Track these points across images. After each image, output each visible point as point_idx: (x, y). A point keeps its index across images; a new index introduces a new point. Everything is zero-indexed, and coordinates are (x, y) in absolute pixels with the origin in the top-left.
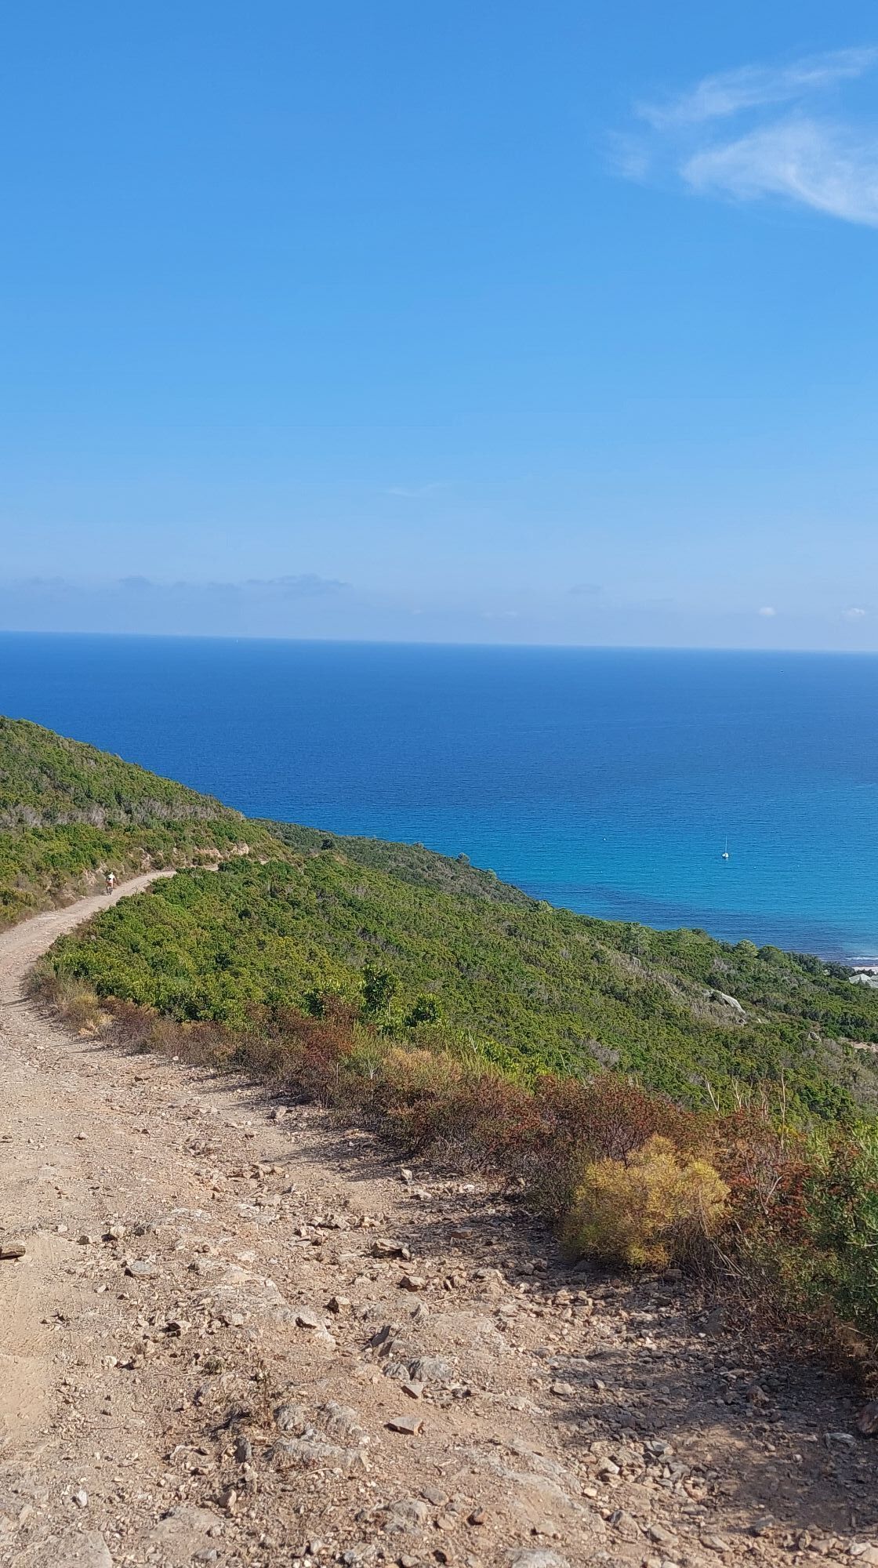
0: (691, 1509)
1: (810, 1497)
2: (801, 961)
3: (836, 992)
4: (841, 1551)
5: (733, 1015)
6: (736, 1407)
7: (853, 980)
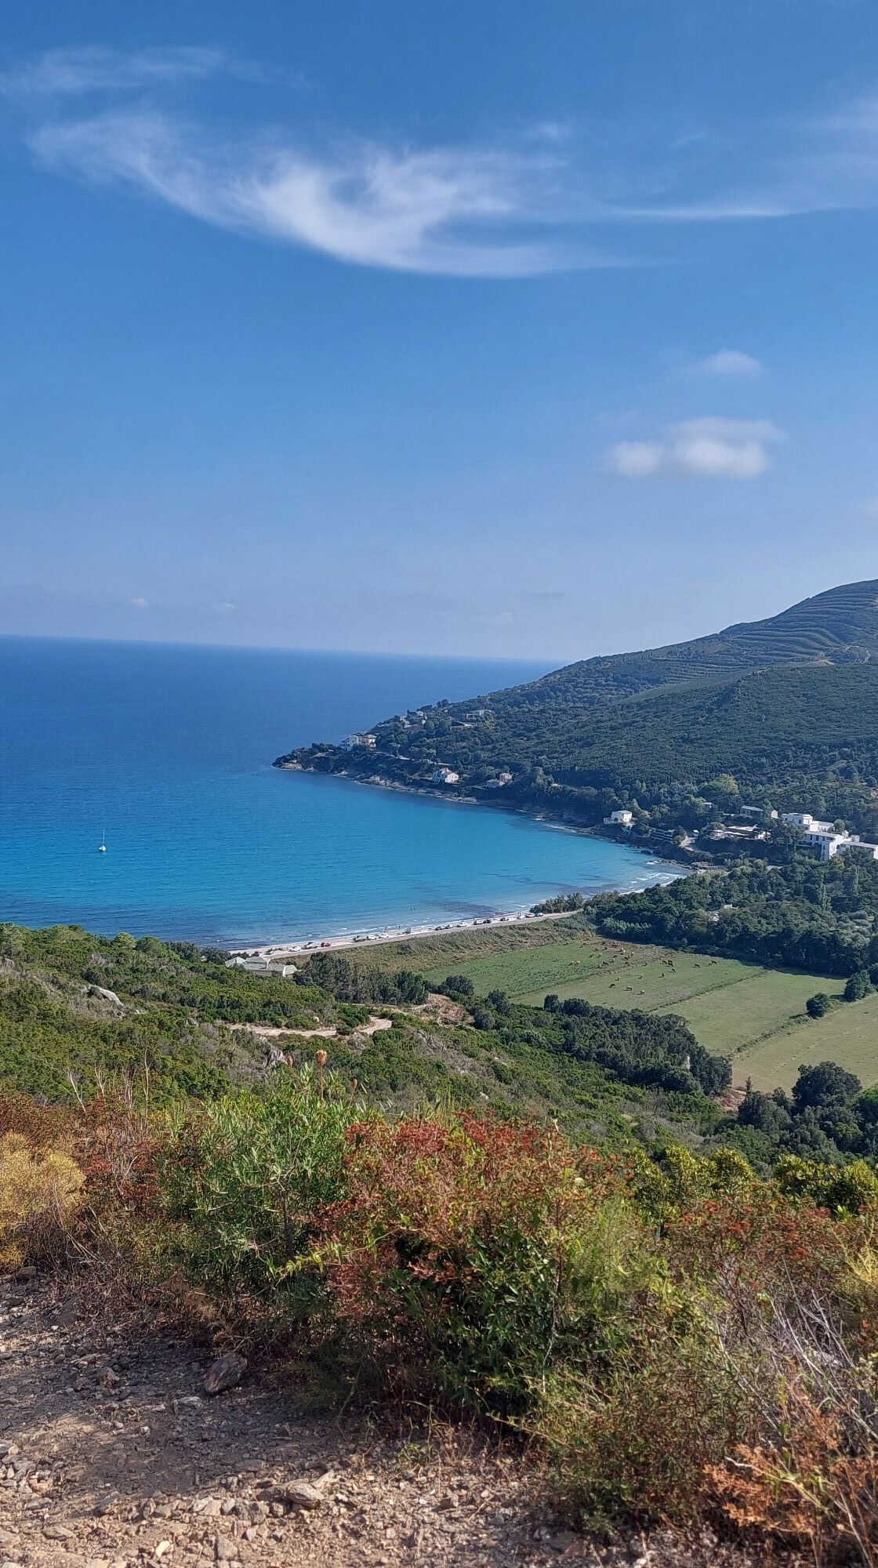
0: (35, 1504)
1: (157, 1465)
2: (178, 948)
3: (213, 976)
4: (184, 1511)
5: (111, 1009)
6: (85, 1393)
7: (229, 964)
